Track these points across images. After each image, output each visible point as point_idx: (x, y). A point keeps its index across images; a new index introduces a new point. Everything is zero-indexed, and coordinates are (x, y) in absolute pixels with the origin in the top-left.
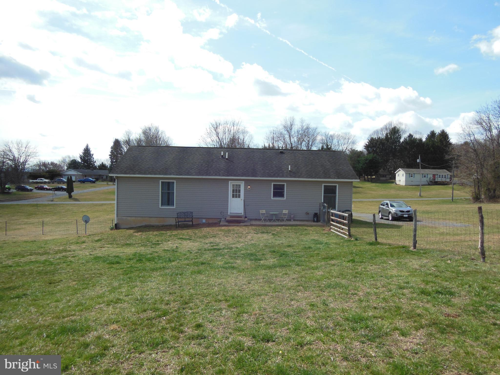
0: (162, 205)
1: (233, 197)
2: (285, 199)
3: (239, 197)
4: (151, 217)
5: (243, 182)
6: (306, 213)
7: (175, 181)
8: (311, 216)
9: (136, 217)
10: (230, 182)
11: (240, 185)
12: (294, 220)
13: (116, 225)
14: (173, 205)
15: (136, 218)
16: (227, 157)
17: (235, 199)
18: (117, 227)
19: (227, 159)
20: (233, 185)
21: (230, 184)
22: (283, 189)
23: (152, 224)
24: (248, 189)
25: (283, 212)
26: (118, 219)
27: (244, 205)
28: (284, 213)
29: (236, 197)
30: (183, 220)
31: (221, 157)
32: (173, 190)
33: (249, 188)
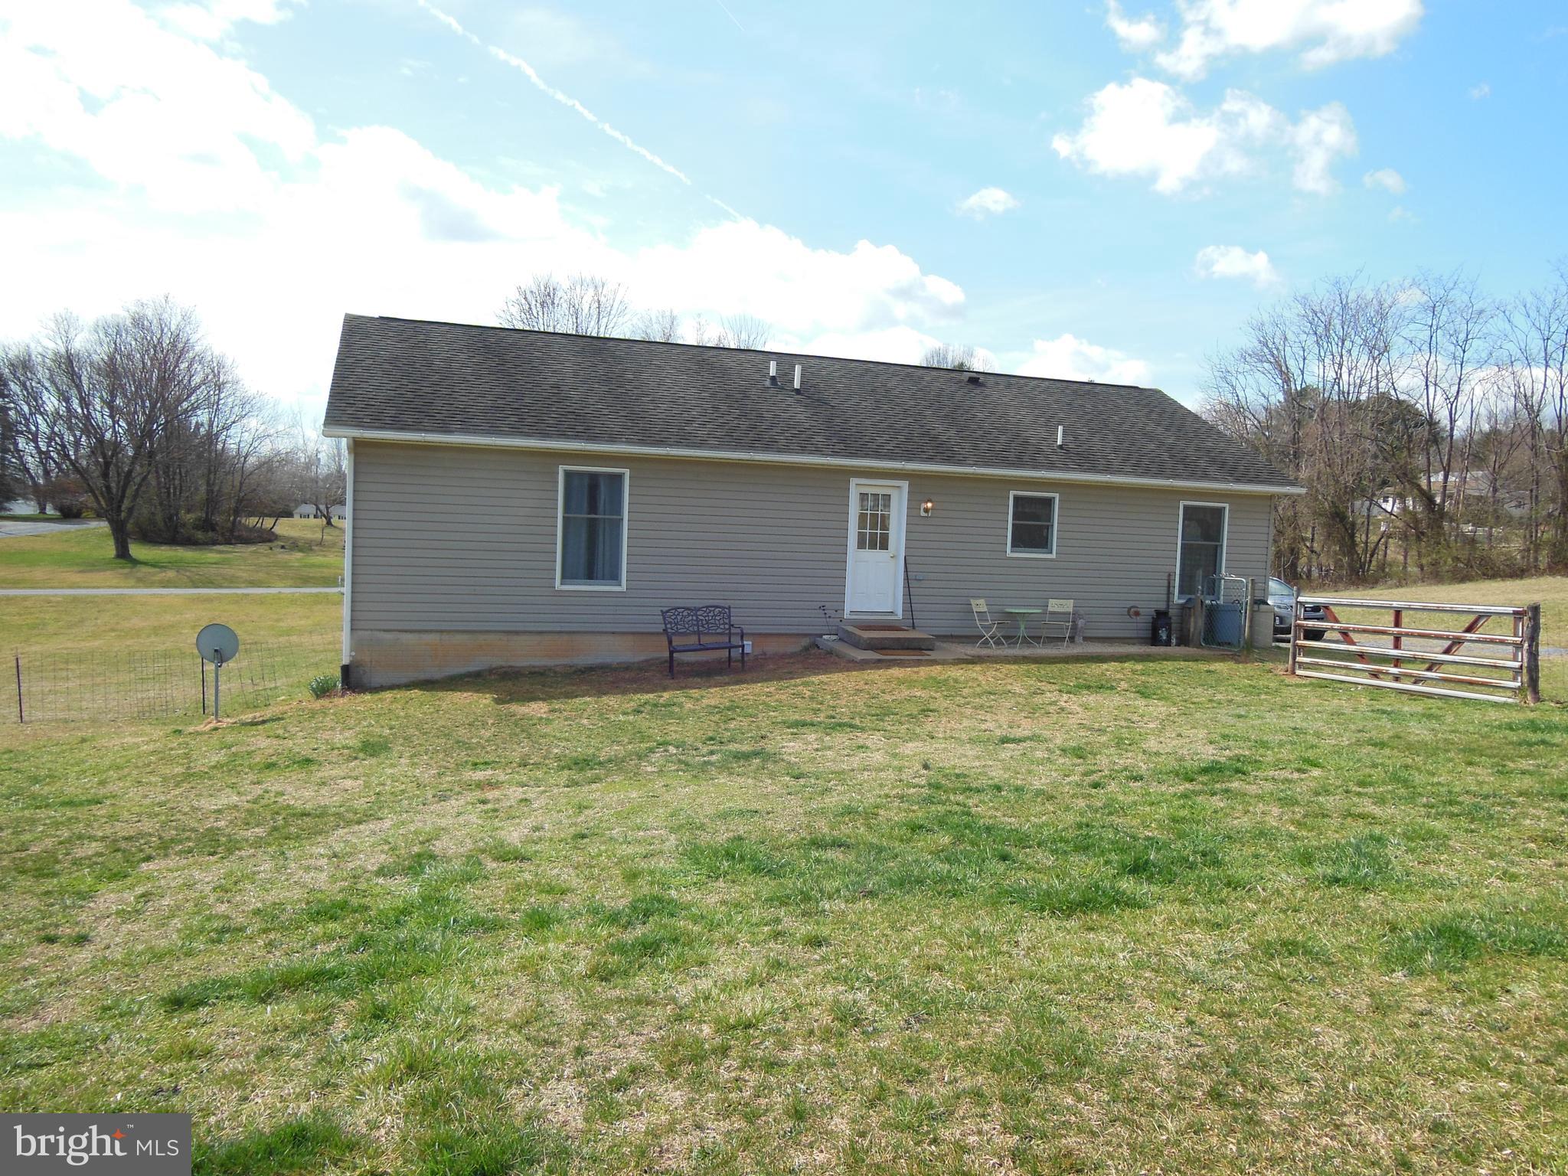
0: (566, 577)
1: (861, 545)
2: (1054, 556)
3: (884, 546)
4: (517, 633)
5: (905, 485)
6: (1130, 609)
7: (627, 472)
8: (1143, 622)
9: (442, 631)
10: (854, 481)
11: (887, 498)
12: (1086, 639)
13: (346, 670)
14: (615, 577)
15: (445, 637)
16: (797, 385)
17: (868, 554)
18: (352, 680)
19: (798, 391)
20: (863, 497)
21: (856, 487)
22: (1049, 517)
23: (521, 662)
24: (923, 514)
25: (1050, 609)
26: (357, 645)
27: (907, 579)
28: (1052, 613)
29: (873, 546)
30: (692, 640)
31: (768, 383)
32: (618, 510)
33: (926, 510)
